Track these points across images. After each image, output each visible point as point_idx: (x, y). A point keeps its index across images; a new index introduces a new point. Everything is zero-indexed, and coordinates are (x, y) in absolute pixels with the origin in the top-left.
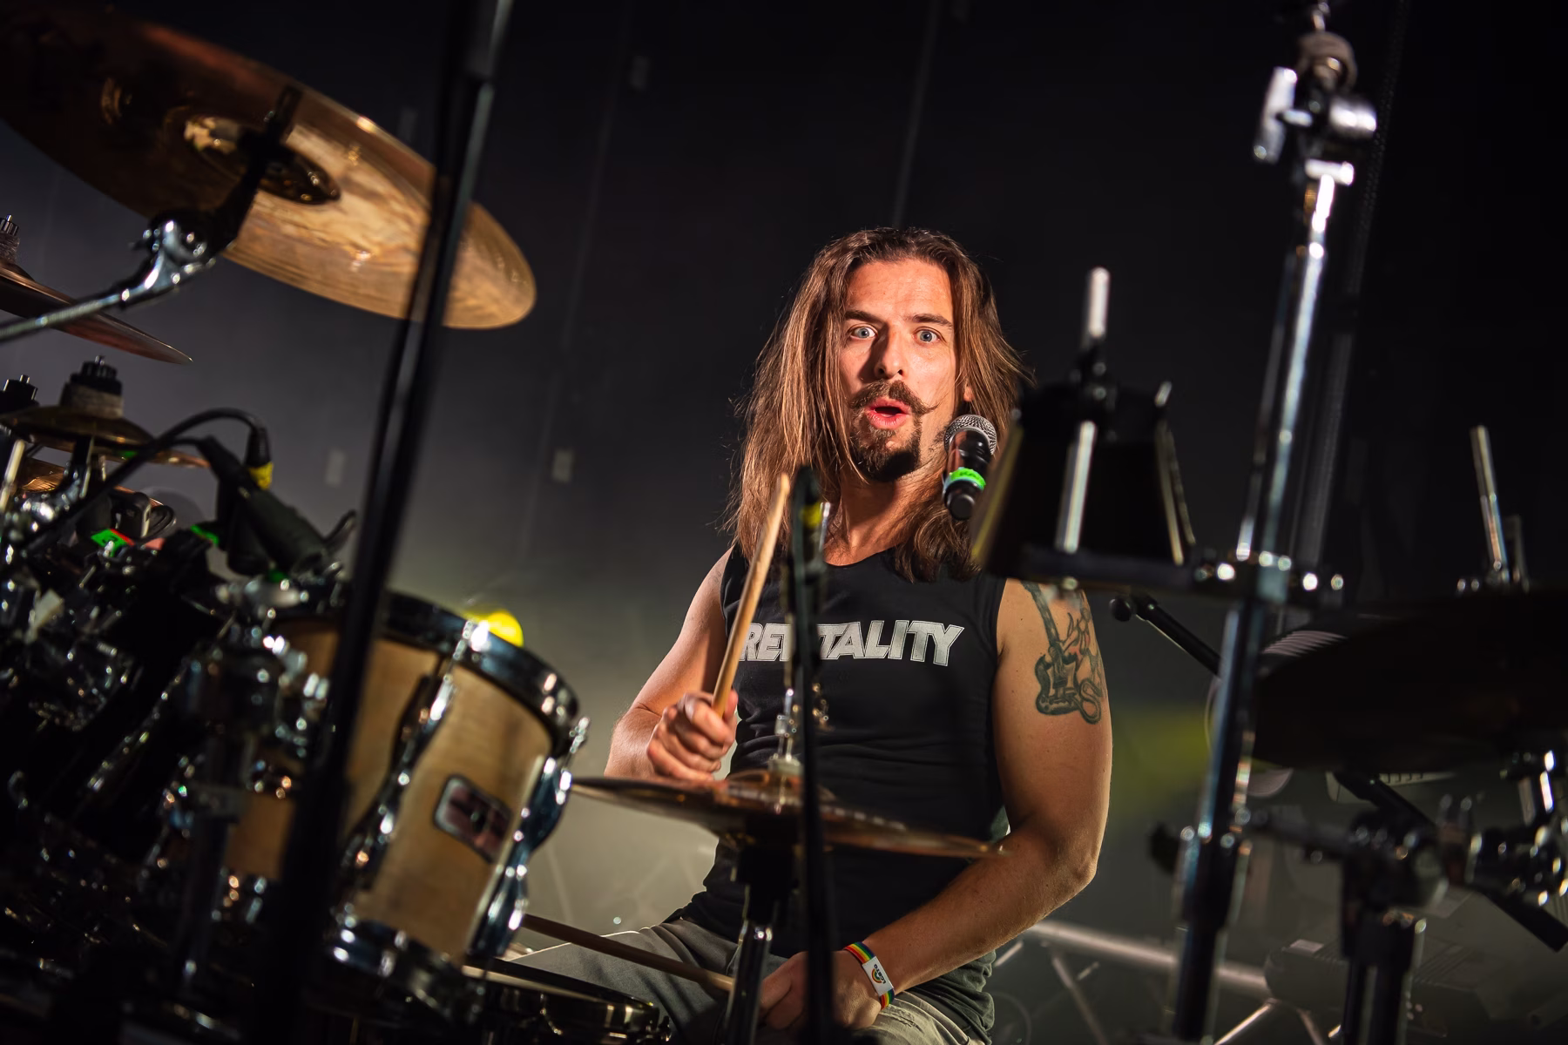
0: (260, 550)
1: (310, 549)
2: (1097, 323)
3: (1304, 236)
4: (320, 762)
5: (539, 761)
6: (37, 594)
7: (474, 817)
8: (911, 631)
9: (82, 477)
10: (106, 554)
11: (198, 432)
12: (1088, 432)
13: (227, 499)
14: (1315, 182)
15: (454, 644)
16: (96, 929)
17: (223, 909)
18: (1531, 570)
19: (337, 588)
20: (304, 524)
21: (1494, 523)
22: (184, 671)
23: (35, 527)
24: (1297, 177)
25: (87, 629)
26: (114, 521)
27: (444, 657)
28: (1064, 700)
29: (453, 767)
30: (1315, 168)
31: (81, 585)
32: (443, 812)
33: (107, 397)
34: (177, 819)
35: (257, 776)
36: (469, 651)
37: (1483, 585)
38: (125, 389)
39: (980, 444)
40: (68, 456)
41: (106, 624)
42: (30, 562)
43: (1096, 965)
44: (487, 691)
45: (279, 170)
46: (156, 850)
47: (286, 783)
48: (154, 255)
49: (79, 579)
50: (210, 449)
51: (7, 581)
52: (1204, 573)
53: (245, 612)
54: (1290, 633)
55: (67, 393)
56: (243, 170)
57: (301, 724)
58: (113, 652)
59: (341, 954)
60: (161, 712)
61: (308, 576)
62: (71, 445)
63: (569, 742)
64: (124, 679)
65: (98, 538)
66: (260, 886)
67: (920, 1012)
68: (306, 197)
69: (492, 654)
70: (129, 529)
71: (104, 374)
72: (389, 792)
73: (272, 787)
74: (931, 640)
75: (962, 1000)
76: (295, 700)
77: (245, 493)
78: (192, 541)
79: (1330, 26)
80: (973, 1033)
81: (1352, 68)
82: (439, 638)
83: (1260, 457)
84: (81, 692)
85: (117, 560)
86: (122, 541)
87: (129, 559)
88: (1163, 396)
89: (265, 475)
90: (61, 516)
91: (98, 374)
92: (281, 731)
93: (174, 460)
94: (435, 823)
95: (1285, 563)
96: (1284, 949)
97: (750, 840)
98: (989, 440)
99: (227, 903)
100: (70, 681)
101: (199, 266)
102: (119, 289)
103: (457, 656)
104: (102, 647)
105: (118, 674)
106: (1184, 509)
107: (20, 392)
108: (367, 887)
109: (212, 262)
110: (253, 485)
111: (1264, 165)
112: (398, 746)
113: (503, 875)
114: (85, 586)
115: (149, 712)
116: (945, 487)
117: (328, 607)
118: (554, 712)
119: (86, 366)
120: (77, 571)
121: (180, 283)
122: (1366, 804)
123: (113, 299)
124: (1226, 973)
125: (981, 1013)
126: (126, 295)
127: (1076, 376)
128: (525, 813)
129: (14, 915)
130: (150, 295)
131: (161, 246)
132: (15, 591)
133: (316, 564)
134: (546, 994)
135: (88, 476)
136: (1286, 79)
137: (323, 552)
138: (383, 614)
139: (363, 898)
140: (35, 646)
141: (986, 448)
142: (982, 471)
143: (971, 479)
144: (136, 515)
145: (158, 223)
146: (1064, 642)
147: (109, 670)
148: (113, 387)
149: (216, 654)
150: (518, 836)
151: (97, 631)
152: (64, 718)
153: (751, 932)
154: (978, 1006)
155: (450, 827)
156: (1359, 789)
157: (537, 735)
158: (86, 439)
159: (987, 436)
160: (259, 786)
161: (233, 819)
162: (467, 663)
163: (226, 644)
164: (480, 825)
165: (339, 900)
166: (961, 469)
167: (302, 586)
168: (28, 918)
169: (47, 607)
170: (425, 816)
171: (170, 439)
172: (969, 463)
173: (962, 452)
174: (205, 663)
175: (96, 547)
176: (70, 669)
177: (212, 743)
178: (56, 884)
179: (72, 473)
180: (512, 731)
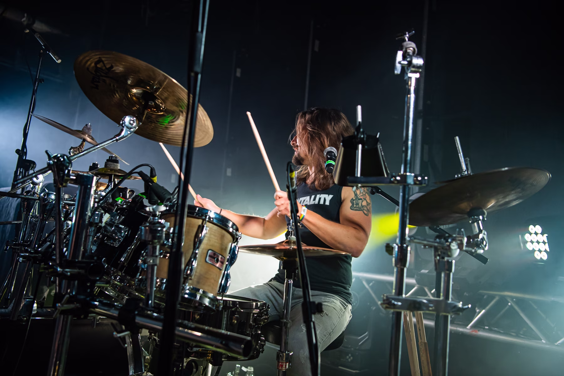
0: (156, 198)
1: (168, 197)
2: (359, 118)
3: (409, 93)
4: (175, 249)
5: (230, 244)
6: (104, 214)
7: (215, 259)
8: (320, 197)
9: (111, 184)
10: (119, 203)
11: (138, 170)
12: (360, 146)
13: (147, 187)
14: (410, 78)
15: (206, 216)
17: (156, 287)
18: (472, 171)
20: (166, 190)
21: (462, 160)
22: (140, 230)
23: (101, 198)
24: (406, 78)
25: (116, 222)
26: (120, 195)
27: (204, 220)
28: (358, 208)
29: (209, 248)
30: (410, 75)
32: (208, 259)
33: (116, 164)
34: (143, 267)
35: (161, 254)
36: (210, 218)
37: (461, 175)
38: (119, 162)
39: (333, 154)
40: (108, 180)
41: (121, 220)
42: (101, 206)
43: (373, 282)
46: (138, 274)
47: (168, 255)
48: (123, 127)
49: (113, 210)
50: (141, 174)
51: (96, 211)
52: (393, 179)
53: (153, 213)
54: (414, 194)
55: (106, 164)
57: (170, 240)
58: (123, 227)
59: (186, 296)
60: (136, 241)
61: (168, 203)
62: (108, 177)
63: (237, 239)
65: (117, 199)
66: (164, 281)
67: (335, 299)
69: (216, 218)
70: (124, 196)
72: (193, 255)
73: (165, 256)
74: (325, 199)
75: (345, 295)
76: (168, 234)
77: (151, 184)
78: (139, 198)
79: (409, 40)
80: (348, 303)
81: (416, 50)
82: (202, 216)
84: (117, 237)
85: (122, 204)
86: (123, 200)
87: (125, 204)
88: (378, 135)
89: (155, 179)
90: (108, 194)
91: (113, 159)
92: (165, 242)
93: (133, 178)
94: (206, 261)
95: (413, 175)
96: (419, 272)
97: (285, 258)
100: (114, 235)
101: (134, 129)
102: (114, 137)
103: (207, 219)
104: (120, 226)
105: (125, 232)
106: (386, 164)
107: (95, 165)
108: (191, 279)
110: (152, 182)
111: (397, 75)
112: (195, 243)
113: (224, 273)
114: (115, 211)
115: (133, 241)
116: (325, 166)
117: (174, 210)
118: (233, 231)
119: (110, 157)
120: (113, 208)
121: (130, 134)
122: (437, 234)
124: (406, 280)
125: (350, 298)
126: (118, 138)
128: (228, 257)
129: (108, 293)
130: (123, 137)
131: (125, 125)
132: (98, 214)
133: (169, 200)
134: (238, 301)
135: (113, 184)
136: (400, 54)
137: (171, 197)
138: (186, 210)
139: (190, 281)
140: (105, 227)
141: (335, 155)
142: (335, 161)
143: (332, 163)
144: (125, 193)
146: (359, 195)
147: (123, 231)
148: (116, 161)
149: (148, 224)
150: (227, 263)
151: (119, 222)
152: (113, 244)
153: (288, 281)
154: (349, 296)
155: (210, 262)
156: (435, 230)
157: (229, 237)
158: (112, 175)
159: (334, 152)
160: (162, 257)
161: (156, 265)
162: (210, 221)
163: (150, 223)
164: (217, 261)
165: (184, 283)
166: (329, 161)
167: (166, 206)
168: (111, 294)
169: (106, 217)
170: (204, 260)
171: (131, 173)
172: (331, 159)
173: (329, 157)
174: (145, 227)
175: (117, 201)
176: (113, 232)
177: (150, 247)
178: (117, 285)
179: (109, 184)
180: (222, 237)
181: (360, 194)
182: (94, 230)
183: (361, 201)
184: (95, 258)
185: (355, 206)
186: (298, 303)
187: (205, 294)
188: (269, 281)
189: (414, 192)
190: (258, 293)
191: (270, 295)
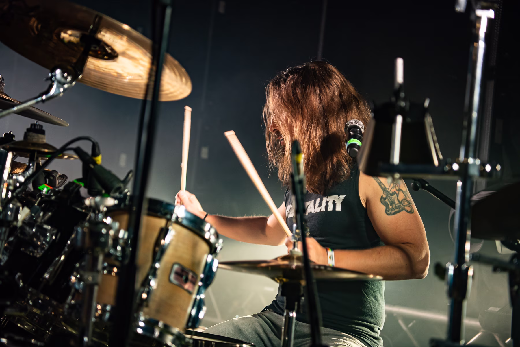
0: (99, 187)
1: (117, 185)
2: (400, 78)
3: (476, 38)
4: (127, 261)
5: (205, 256)
6: (21, 208)
7: (184, 278)
8: (328, 200)
9: (33, 165)
10: (44, 193)
11: (74, 145)
12: (399, 119)
13: (86, 169)
14: (479, 18)
15: (172, 215)
16: (50, 329)
17: (96, 317)
19: (128, 198)
20: (114, 176)
22: (75, 232)
23: (18, 185)
24: (473, 17)
25: (39, 220)
26: (46, 181)
27: (169, 220)
28: (396, 208)
29: (174, 262)
30: (479, 13)
31: (36, 205)
32: (173, 277)
33: (40, 136)
34: (77, 286)
35: (104, 268)
36: (177, 218)
38: (46, 133)
39: (358, 130)
40: (28, 159)
41: (46, 217)
42: (17, 197)
43: (414, 321)
44: (185, 231)
45: (96, 48)
46: (70, 297)
47: (115, 270)
48: (53, 82)
49: (35, 203)
50: (78, 151)
51: (10, 204)
52: (447, 168)
53: (95, 208)
54: (479, 192)
55: (26, 135)
56: (82, 49)
57: (119, 248)
58: (49, 228)
59: (140, 331)
60: (68, 248)
61: (117, 194)
62: (28, 155)
63: (216, 249)
64: (54, 237)
65: (40, 188)
66: (108, 308)
68: (106, 57)
69: (186, 218)
70: (52, 184)
71: (38, 127)
72: (152, 271)
73: (110, 272)
74: (334, 202)
75: (371, 339)
76: (116, 239)
77: (92, 166)
78: (74, 186)
82: (166, 214)
83: (465, 123)
84: (39, 243)
85: (48, 194)
86: (49, 188)
87: (52, 194)
88: (427, 104)
89: (99, 159)
90: (27, 180)
91: (36, 128)
92: (112, 251)
93: (66, 157)
94: (170, 281)
95: (478, 162)
96: (485, 311)
97: (284, 280)
98: (361, 128)
99: (97, 314)
100: (35, 239)
101: (69, 85)
102: (41, 95)
103: (173, 219)
104: (45, 226)
105: (52, 236)
106: (437, 145)
107: (9, 137)
108: (147, 306)
109: (74, 83)
110: (95, 163)
111: (460, 13)
112: (155, 253)
113: (196, 299)
114: (37, 205)
115: (64, 248)
116: (347, 146)
117: (125, 205)
118: (210, 238)
119: (32, 125)
120: (34, 200)
121: (63, 92)
123: (40, 99)
125: (378, 344)
126: (44, 97)
127: (393, 99)
128: (202, 276)
129: (21, 326)
130: (52, 97)
131: (55, 78)
132: (13, 208)
133: (119, 190)
134: (214, 342)
135: (35, 165)
137: (122, 185)
138: (145, 206)
139: (146, 310)
140: (22, 227)
141: (360, 131)
142: (360, 139)
143: (356, 142)
144: (53, 178)
145: (53, 70)
146: (388, 189)
147: (48, 234)
148: (42, 132)
149: (87, 224)
150: (200, 284)
151: (43, 221)
152: (33, 253)
153: (288, 314)
154: (377, 342)
155: (175, 282)
157: (204, 247)
158: (34, 151)
159: (360, 127)
160: (105, 272)
161: (97, 284)
162: (177, 222)
163: (90, 221)
164: (186, 280)
165: (138, 311)
166: (352, 139)
167: (115, 198)
168: (26, 327)
169: (24, 213)
170: (166, 278)
171: (64, 149)
172: (355, 137)
173: (352, 133)
174: (83, 228)
175: (40, 191)
176: (34, 235)
177: (88, 257)
178: (35, 314)
179: (29, 164)
180: (194, 246)
181: (389, 186)
182: (5, 232)
183: (395, 195)
184: (6, 273)
185: (390, 207)
186: (303, 343)
187: (166, 329)
188: (261, 312)
189: (479, 189)
190: (244, 328)
191: (261, 331)
